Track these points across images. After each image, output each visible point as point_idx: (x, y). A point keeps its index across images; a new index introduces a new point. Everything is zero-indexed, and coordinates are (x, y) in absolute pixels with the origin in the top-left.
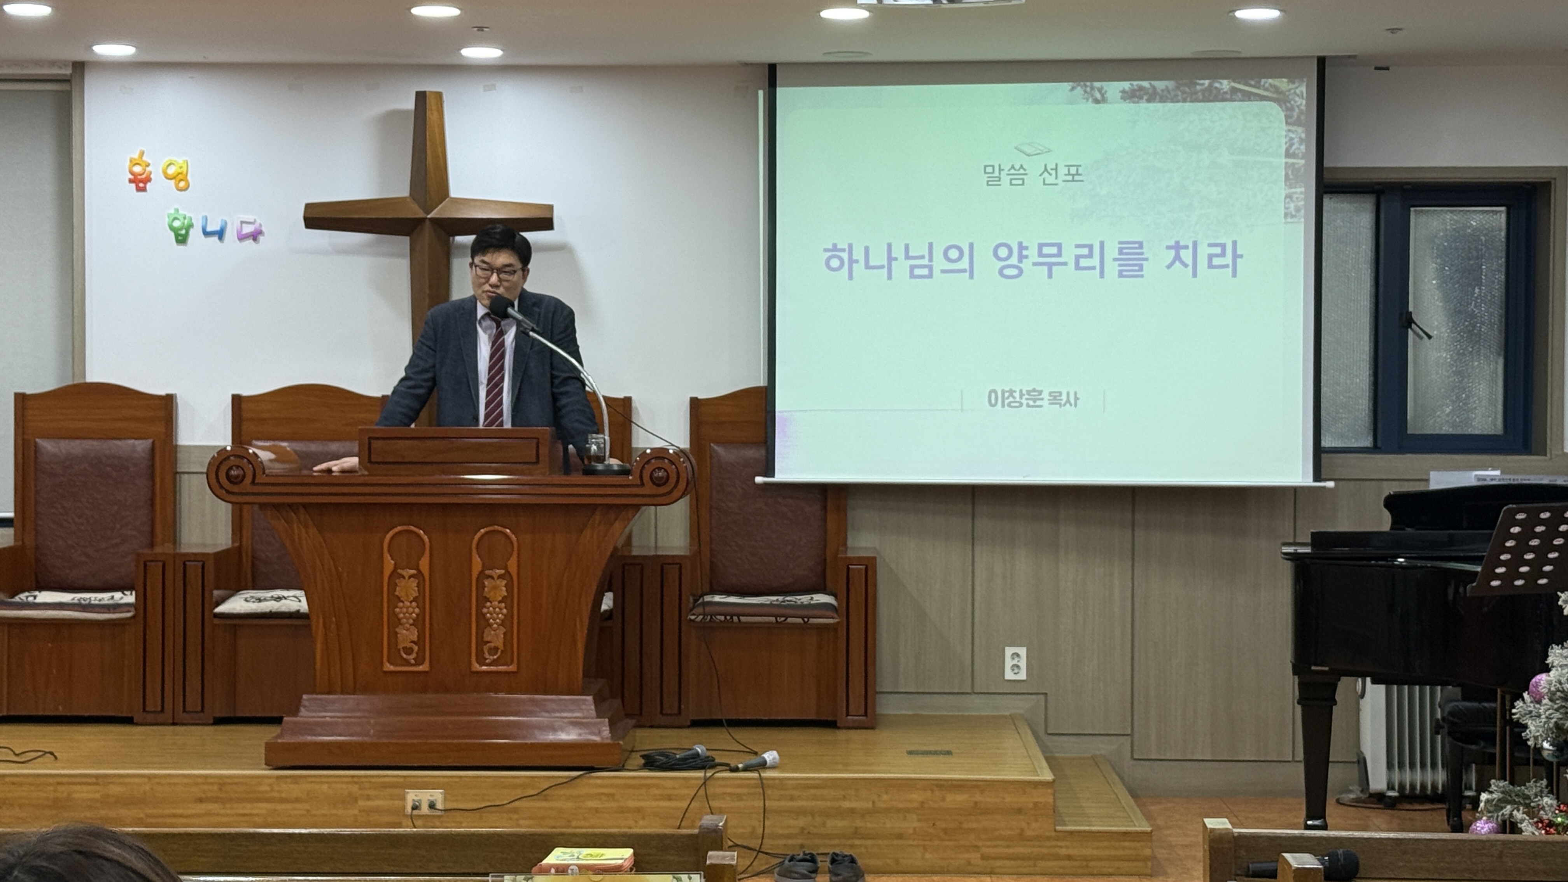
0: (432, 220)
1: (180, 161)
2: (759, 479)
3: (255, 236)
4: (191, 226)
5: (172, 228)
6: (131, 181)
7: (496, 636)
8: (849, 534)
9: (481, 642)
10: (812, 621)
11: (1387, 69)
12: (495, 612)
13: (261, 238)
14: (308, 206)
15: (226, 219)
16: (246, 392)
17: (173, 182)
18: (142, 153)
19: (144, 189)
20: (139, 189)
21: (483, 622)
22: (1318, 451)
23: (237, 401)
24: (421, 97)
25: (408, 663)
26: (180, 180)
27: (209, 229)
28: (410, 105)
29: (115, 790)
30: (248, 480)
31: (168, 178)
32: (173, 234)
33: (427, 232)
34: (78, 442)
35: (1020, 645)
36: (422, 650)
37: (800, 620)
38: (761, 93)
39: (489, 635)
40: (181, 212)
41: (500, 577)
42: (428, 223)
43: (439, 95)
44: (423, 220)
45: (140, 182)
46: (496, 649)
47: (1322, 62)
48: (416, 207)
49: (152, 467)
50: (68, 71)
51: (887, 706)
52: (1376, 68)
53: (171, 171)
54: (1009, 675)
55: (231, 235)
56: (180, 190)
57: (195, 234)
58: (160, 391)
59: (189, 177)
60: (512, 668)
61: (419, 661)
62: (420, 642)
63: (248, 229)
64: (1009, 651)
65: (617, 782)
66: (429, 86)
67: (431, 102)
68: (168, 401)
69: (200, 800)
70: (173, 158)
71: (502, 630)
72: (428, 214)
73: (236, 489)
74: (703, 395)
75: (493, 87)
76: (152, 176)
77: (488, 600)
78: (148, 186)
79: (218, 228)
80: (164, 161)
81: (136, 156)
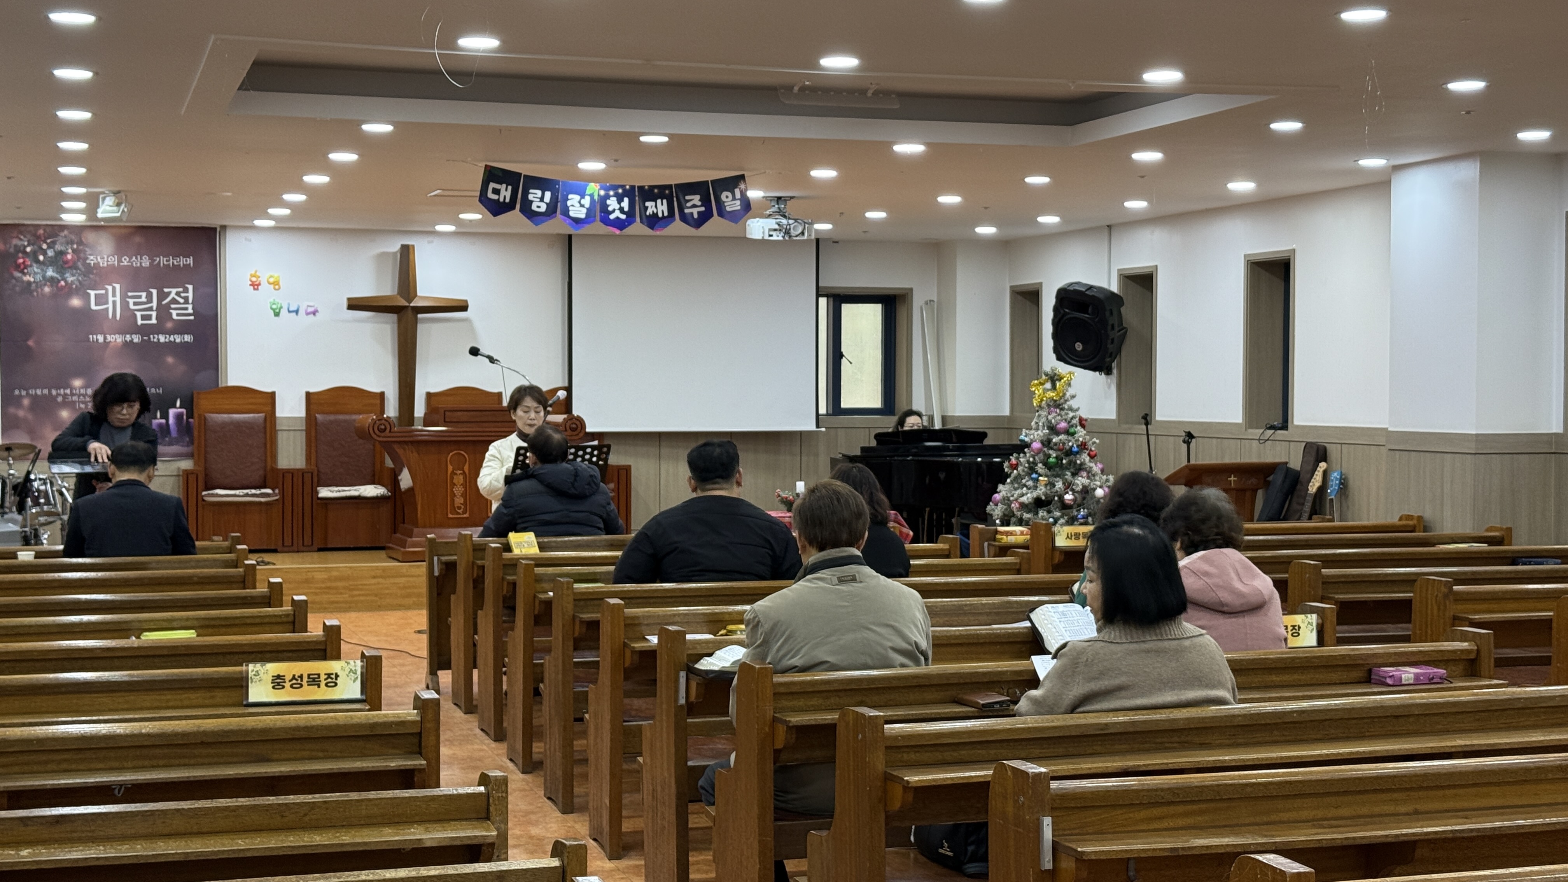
1: (276, 275)
3: (314, 313)
4: (281, 307)
5: (271, 308)
6: (251, 285)
13: (317, 314)
14: (349, 299)
15: (299, 304)
17: (272, 286)
18: (256, 271)
19: (257, 289)
20: (255, 289)
23: (308, 394)
24: (404, 246)
25: (459, 514)
26: (276, 284)
27: (291, 309)
28: (394, 250)
31: (270, 283)
32: (272, 312)
33: (405, 312)
36: (465, 508)
40: (277, 300)
43: (413, 246)
44: (404, 307)
45: (255, 286)
48: (400, 300)
49: (265, 428)
53: (271, 280)
55: (302, 312)
56: (275, 289)
57: (284, 312)
58: (269, 390)
61: (464, 513)
62: (465, 503)
63: (310, 310)
68: (272, 395)
69: (374, 577)
70: (272, 274)
72: (410, 304)
76: (262, 283)
78: (260, 287)
79: (295, 309)
80: (268, 275)
81: (253, 272)
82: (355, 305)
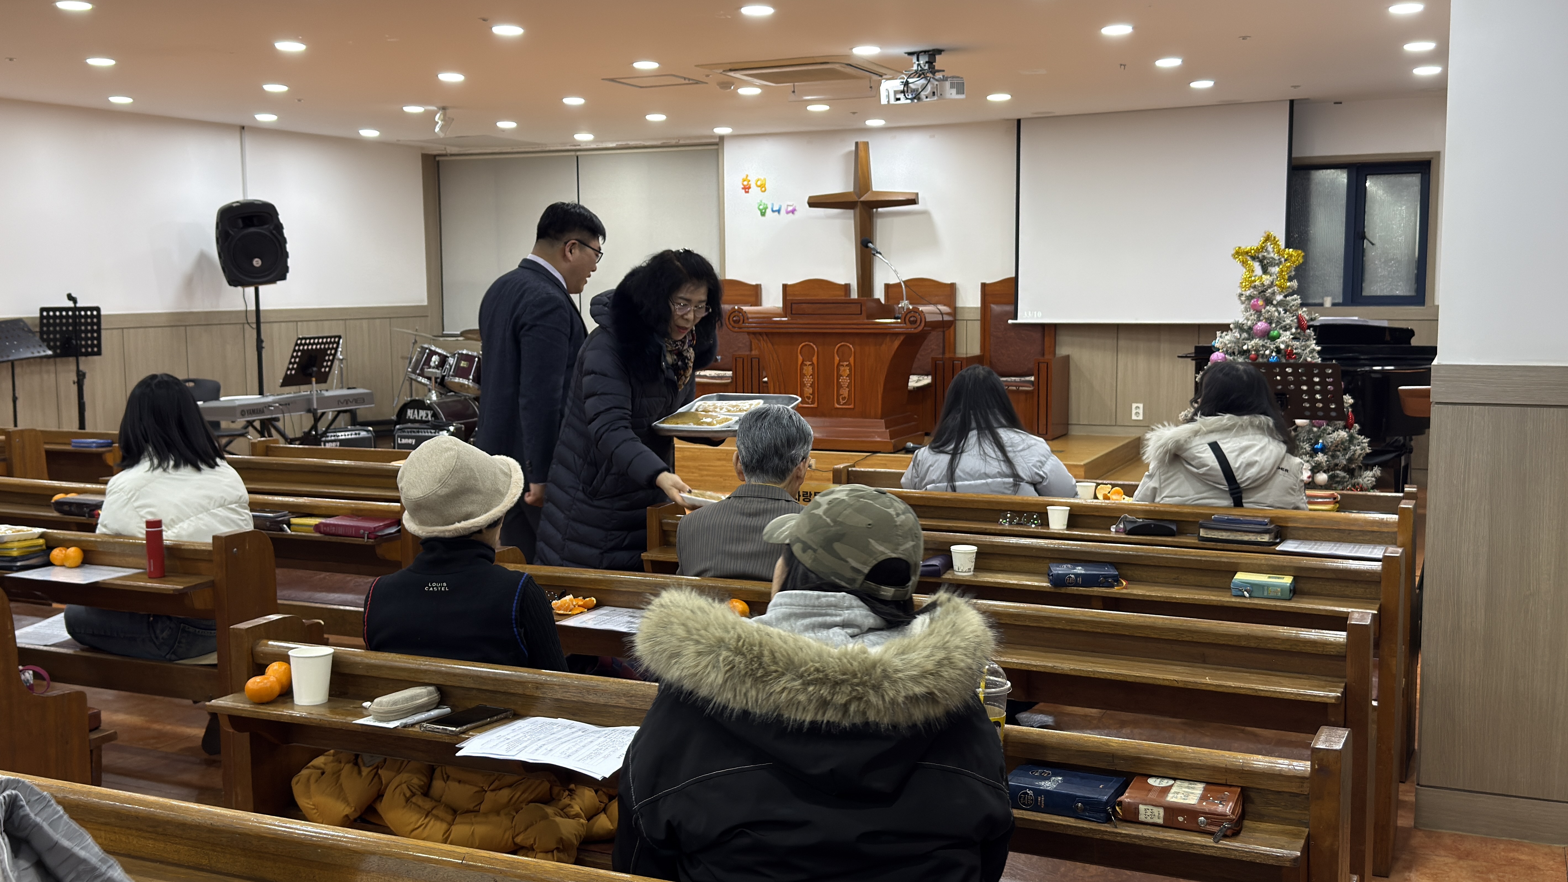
0: (861, 202)
1: (762, 179)
2: (1010, 321)
3: (793, 211)
4: (767, 208)
5: (759, 209)
6: (743, 188)
7: (845, 392)
8: (1057, 348)
9: (838, 395)
10: (1021, 388)
11: (1341, 103)
12: (845, 380)
13: (796, 212)
14: (810, 198)
15: (781, 204)
16: (790, 282)
17: (760, 188)
18: (747, 176)
20: (746, 192)
21: (839, 386)
23: (785, 287)
24: (859, 145)
25: (808, 403)
26: (762, 187)
27: (774, 209)
28: (853, 148)
29: (687, 454)
30: (741, 321)
31: (758, 186)
32: (759, 212)
33: (863, 207)
35: (1140, 403)
36: (814, 398)
37: (1014, 388)
39: (841, 392)
40: (763, 201)
41: (847, 365)
42: (859, 203)
43: (866, 144)
44: (857, 202)
45: (747, 189)
46: (845, 398)
47: (1292, 102)
48: (857, 194)
50: (717, 140)
51: (1074, 431)
52: (1336, 103)
53: (759, 183)
54: (1134, 417)
55: (783, 211)
56: (763, 192)
57: (769, 211)
58: (756, 283)
59: (766, 186)
60: (851, 406)
61: (813, 403)
62: (813, 394)
63: (790, 209)
64: (1134, 405)
65: (887, 458)
66: (861, 139)
67: (861, 147)
68: (758, 287)
69: (719, 460)
70: (760, 177)
71: (847, 389)
72: (860, 198)
73: (736, 325)
74: (988, 282)
76: (752, 186)
77: (841, 376)
78: (750, 190)
79: (777, 209)
80: (756, 178)
81: (744, 177)
82: (815, 203)
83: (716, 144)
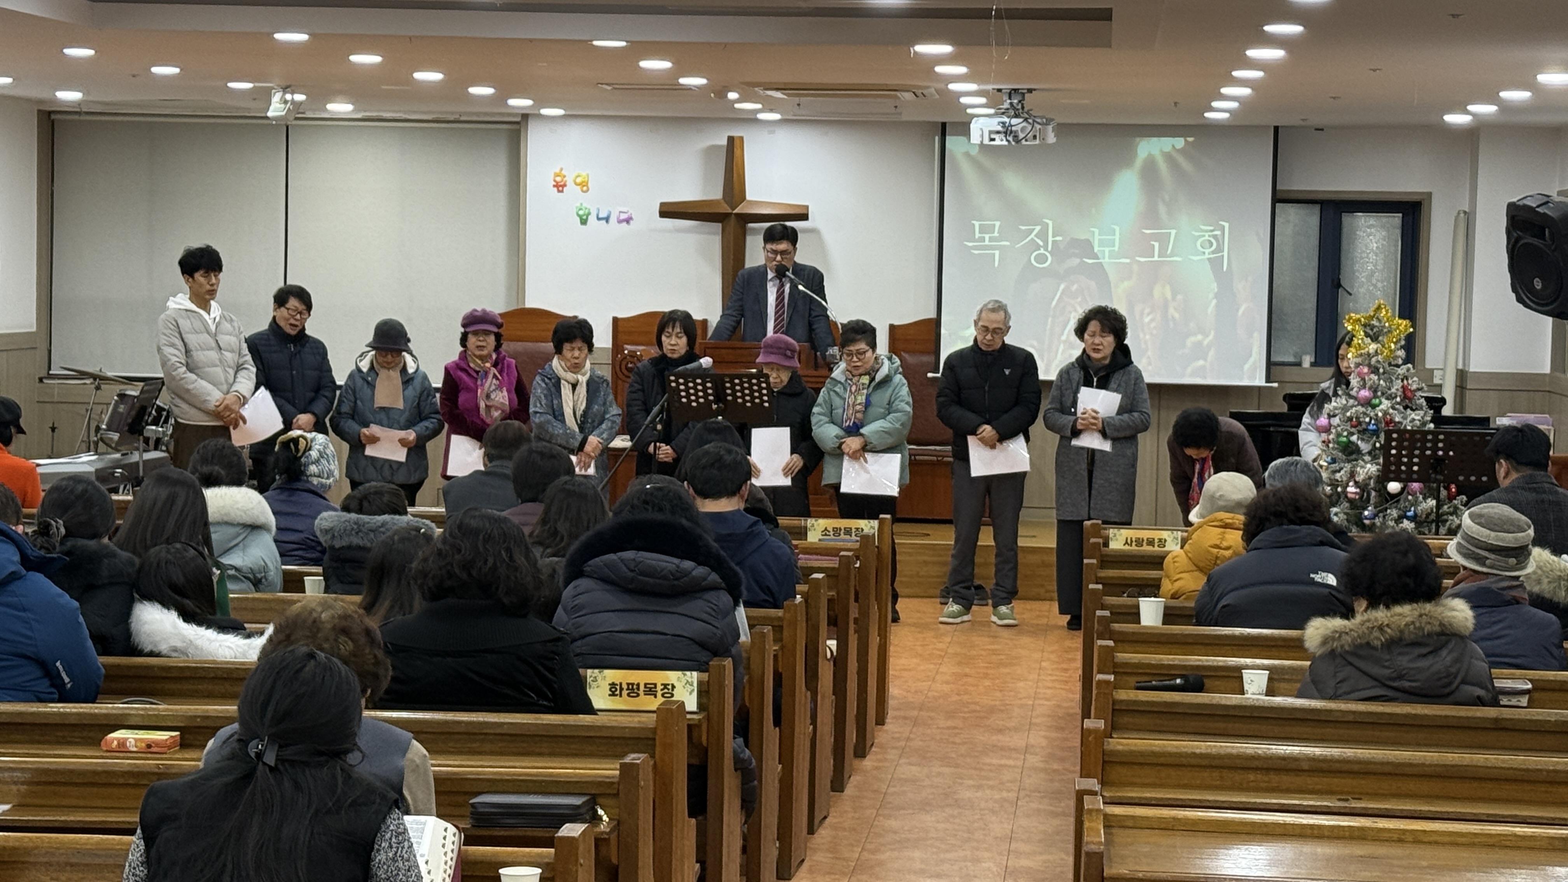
0: (737, 215)
1: (584, 174)
2: (930, 375)
3: (628, 221)
4: (589, 214)
5: (578, 215)
6: (554, 186)
11: (1322, 130)
14: (662, 204)
15: (610, 209)
16: (620, 316)
17: (579, 187)
19: (562, 191)
20: (559, 191)
22: (1270, 364)
23: (616, 320)
24: (731, 140)
26: (584, 186)
31: (576, 184)
32: (579, 219)
33: (733, 221)
34: (520, 343)
38: (937, 138)
42: (733, 216)
44: (731, 214)
45: (560, 187)
47: (1276, 129)
48: (726, 205)
50: (518, 119)
52: (1317, 129)
53: (579, 180)
55: (613, 219)
56: (584, 192)
57: (592, 219)
59: (590, 185)
63: (623, 216)
70: (580, 173)
74: (896, 323)
75: (773, 132)
76: (568, 183)
79: (605, 215)
80: (576, 174)
81: (558, 171)
82: (669, 211)
83: (518, 123)
